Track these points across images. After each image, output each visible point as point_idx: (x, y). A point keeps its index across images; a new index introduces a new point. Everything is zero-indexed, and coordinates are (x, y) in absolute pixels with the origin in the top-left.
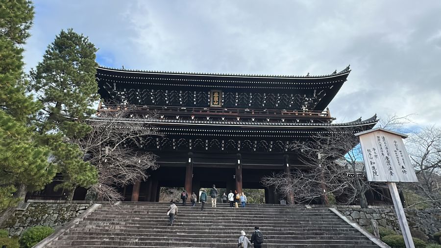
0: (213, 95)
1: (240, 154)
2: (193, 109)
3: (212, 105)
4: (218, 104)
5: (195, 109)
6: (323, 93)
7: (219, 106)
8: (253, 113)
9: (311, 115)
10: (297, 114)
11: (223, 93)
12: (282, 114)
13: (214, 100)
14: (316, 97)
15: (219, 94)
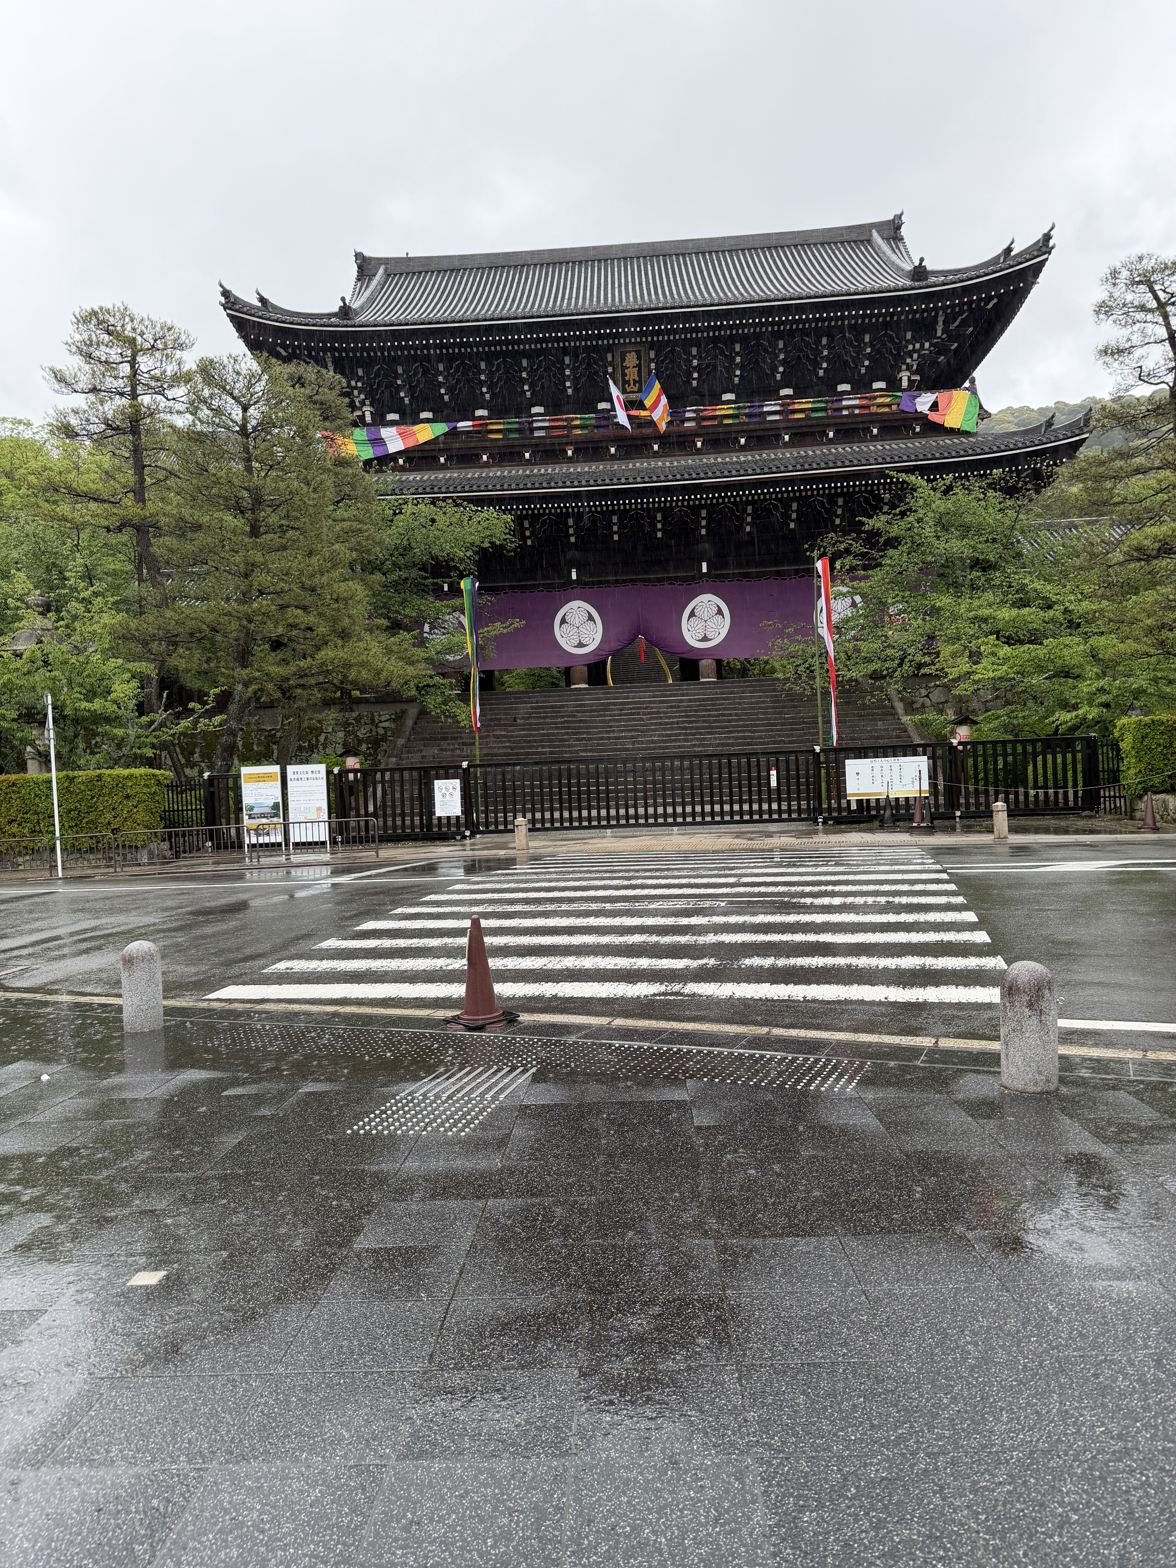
0: (623, 360)
1: (707, 546)
4: (640, 390)
6: (964, 323)
8: (743, 419)
10: (874, 408)
11: (652, 354)
12: (829, 411)
13: (627, 378)
14: (944, 336)
15: (639, 358)
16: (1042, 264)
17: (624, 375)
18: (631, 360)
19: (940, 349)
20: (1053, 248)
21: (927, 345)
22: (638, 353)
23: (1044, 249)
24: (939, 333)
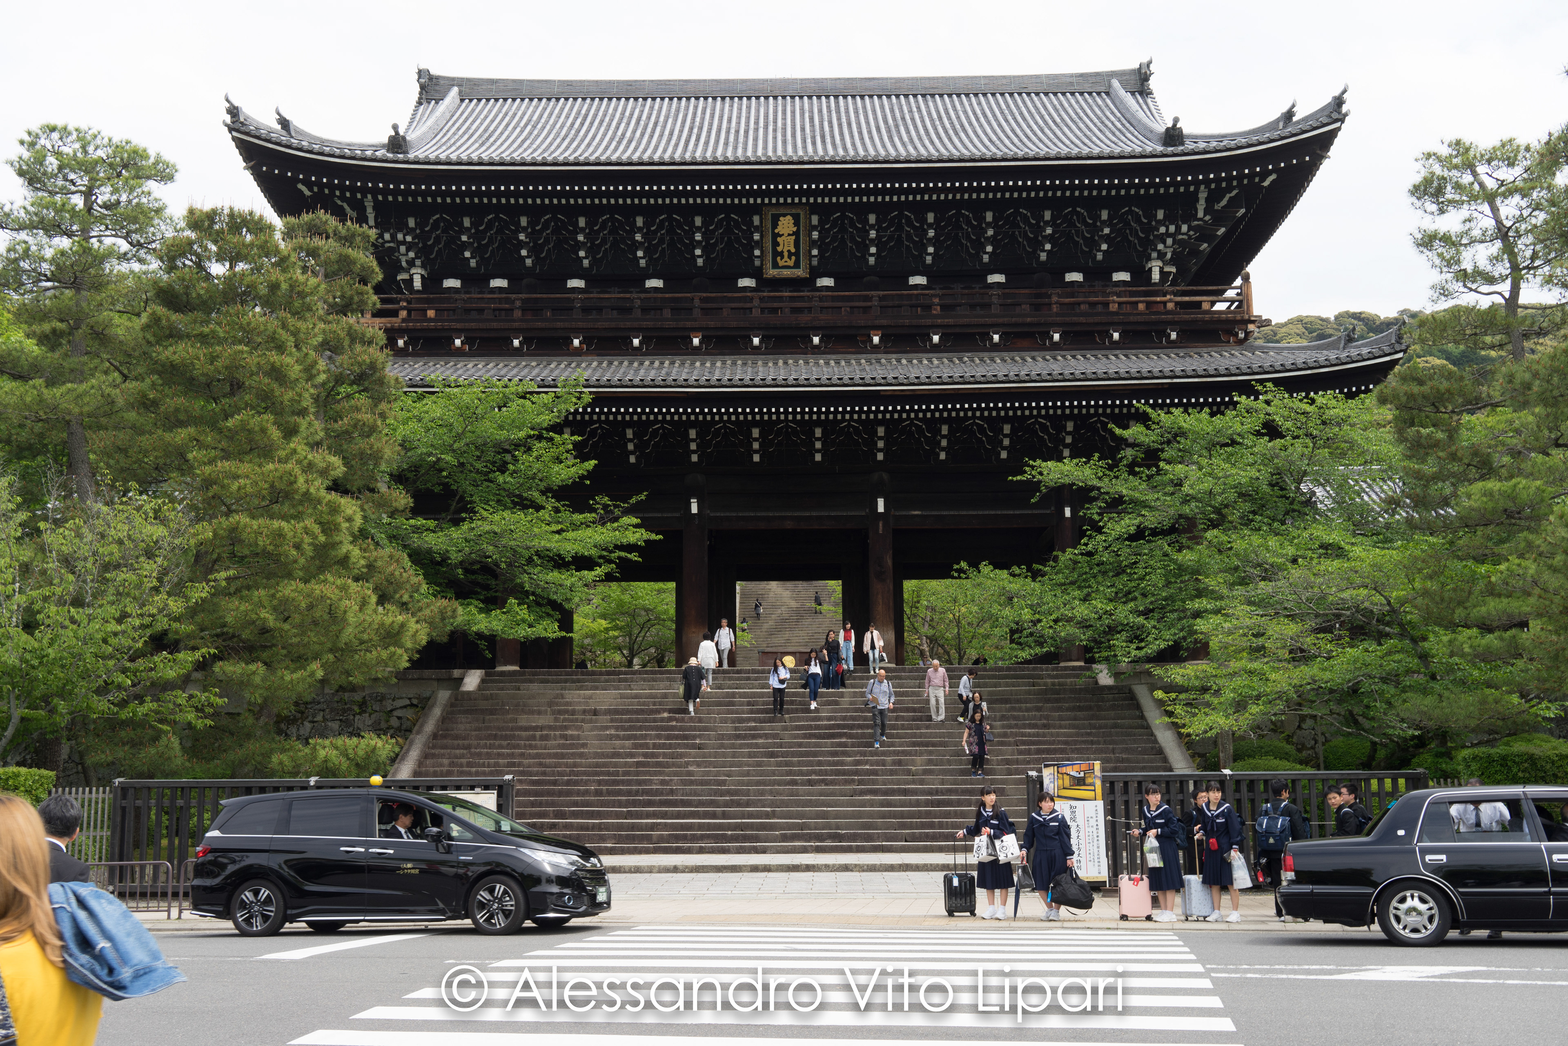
0: (775, 225)
1: (885, 476)
2: (697, 302)
3: (772, 272)
4: (797, 265)
5: (702, 300)
6: (1233, 203)
7: (800, 273)
8: (937, 310)
9: (1170, 306)
10: (1114, 307)
11: (815, 220)
12: (1055, 308)
13: (779, 249)
14: (1208, 218)
15: (797, 223)
16: (1333, 134)
17: (776, 244)
18: (786, 225)
19: (1202, 235)
20: (1346, 115)
21: (1184, 228)
22: (796, 218)
23: (1335, 116)
24: (1200, 214)
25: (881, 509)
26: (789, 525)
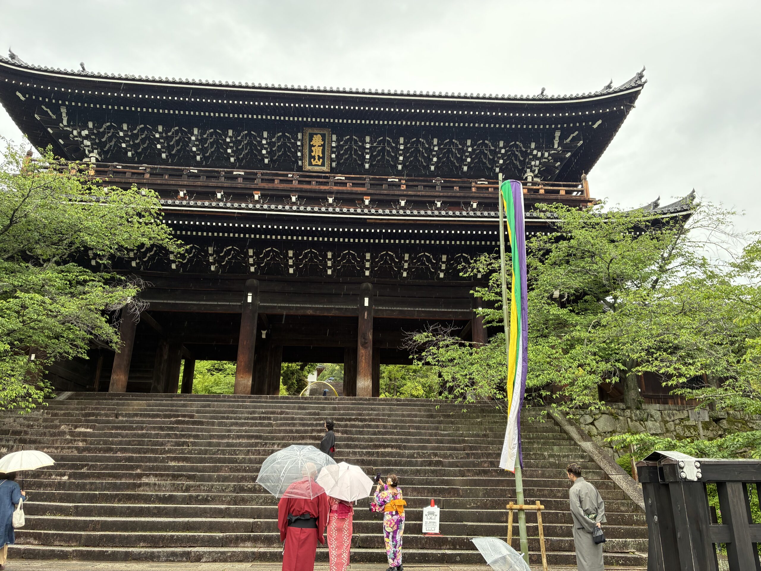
0: (311, 140)
1: (370, 285)
3: (308, 168)
4: (323, 165)
6: (575, 140)
7: (325, 169)
8: (404, 187)
9: (542, 191)
11: (334, 137)
13: (313, 154)
14: (560, 148)
15: (323, 140)
16: (638, 93)
17: (311, 151)
18: (317, 141)
19: (556, 157)
20: (645, 82)
21: (546, 154)
22: (323, 136)
23: (639, 82)
24: (556, 146)
25: (366, 304)
26: (310, 312)
